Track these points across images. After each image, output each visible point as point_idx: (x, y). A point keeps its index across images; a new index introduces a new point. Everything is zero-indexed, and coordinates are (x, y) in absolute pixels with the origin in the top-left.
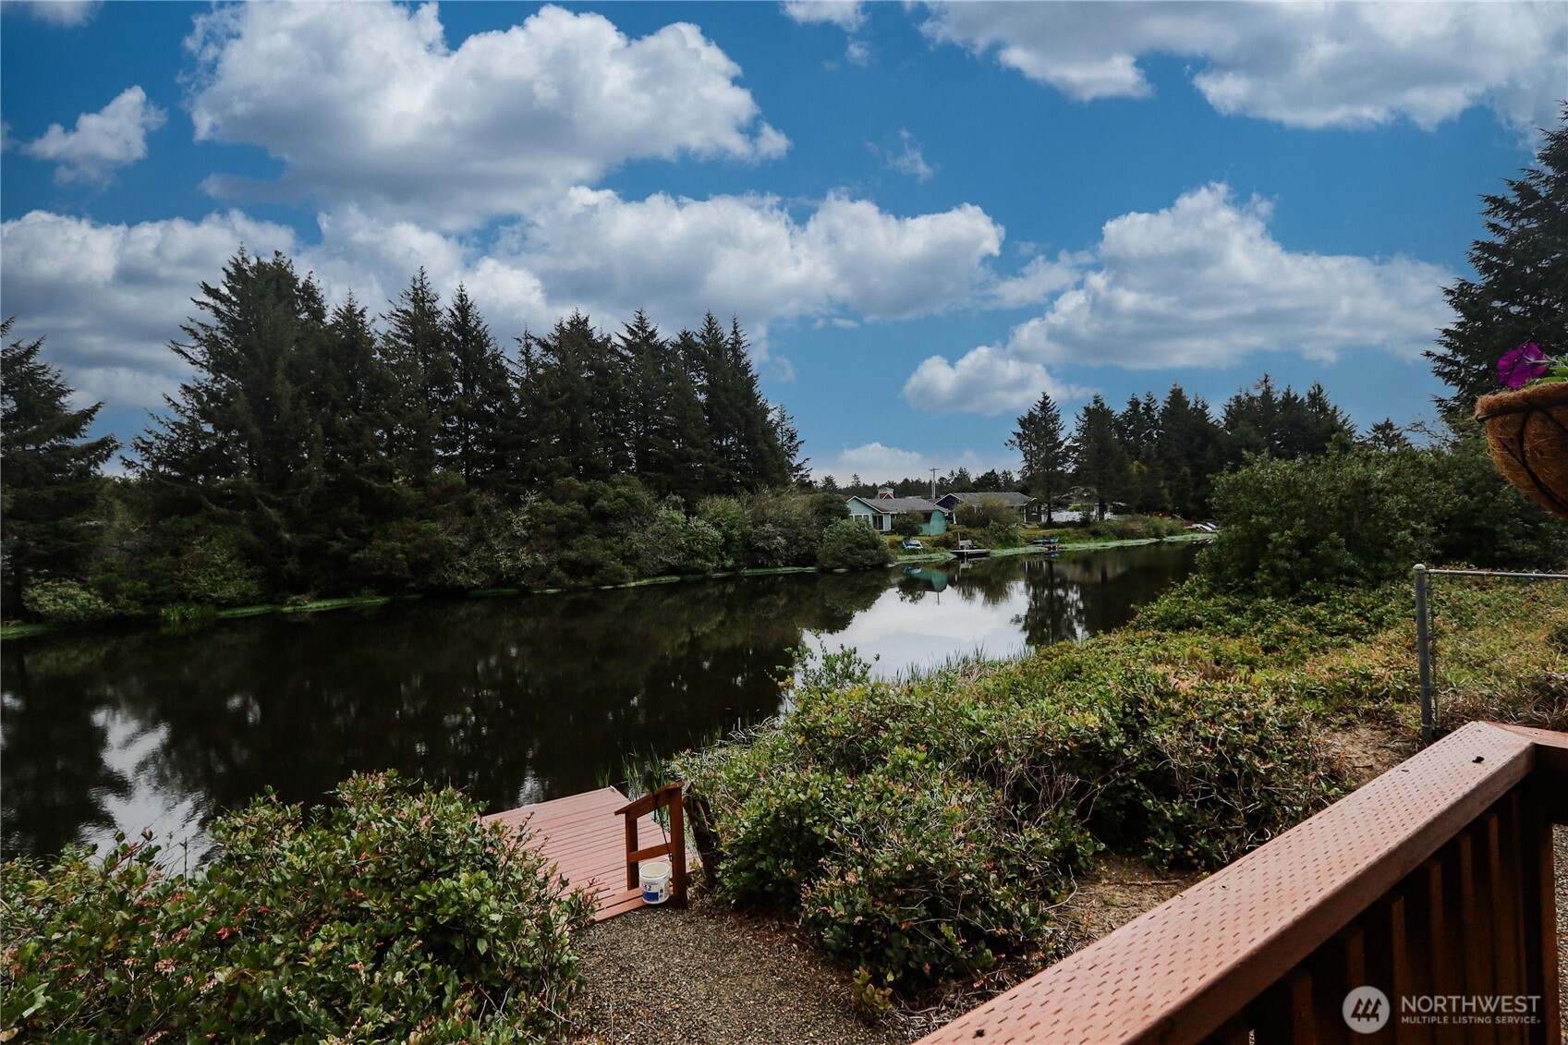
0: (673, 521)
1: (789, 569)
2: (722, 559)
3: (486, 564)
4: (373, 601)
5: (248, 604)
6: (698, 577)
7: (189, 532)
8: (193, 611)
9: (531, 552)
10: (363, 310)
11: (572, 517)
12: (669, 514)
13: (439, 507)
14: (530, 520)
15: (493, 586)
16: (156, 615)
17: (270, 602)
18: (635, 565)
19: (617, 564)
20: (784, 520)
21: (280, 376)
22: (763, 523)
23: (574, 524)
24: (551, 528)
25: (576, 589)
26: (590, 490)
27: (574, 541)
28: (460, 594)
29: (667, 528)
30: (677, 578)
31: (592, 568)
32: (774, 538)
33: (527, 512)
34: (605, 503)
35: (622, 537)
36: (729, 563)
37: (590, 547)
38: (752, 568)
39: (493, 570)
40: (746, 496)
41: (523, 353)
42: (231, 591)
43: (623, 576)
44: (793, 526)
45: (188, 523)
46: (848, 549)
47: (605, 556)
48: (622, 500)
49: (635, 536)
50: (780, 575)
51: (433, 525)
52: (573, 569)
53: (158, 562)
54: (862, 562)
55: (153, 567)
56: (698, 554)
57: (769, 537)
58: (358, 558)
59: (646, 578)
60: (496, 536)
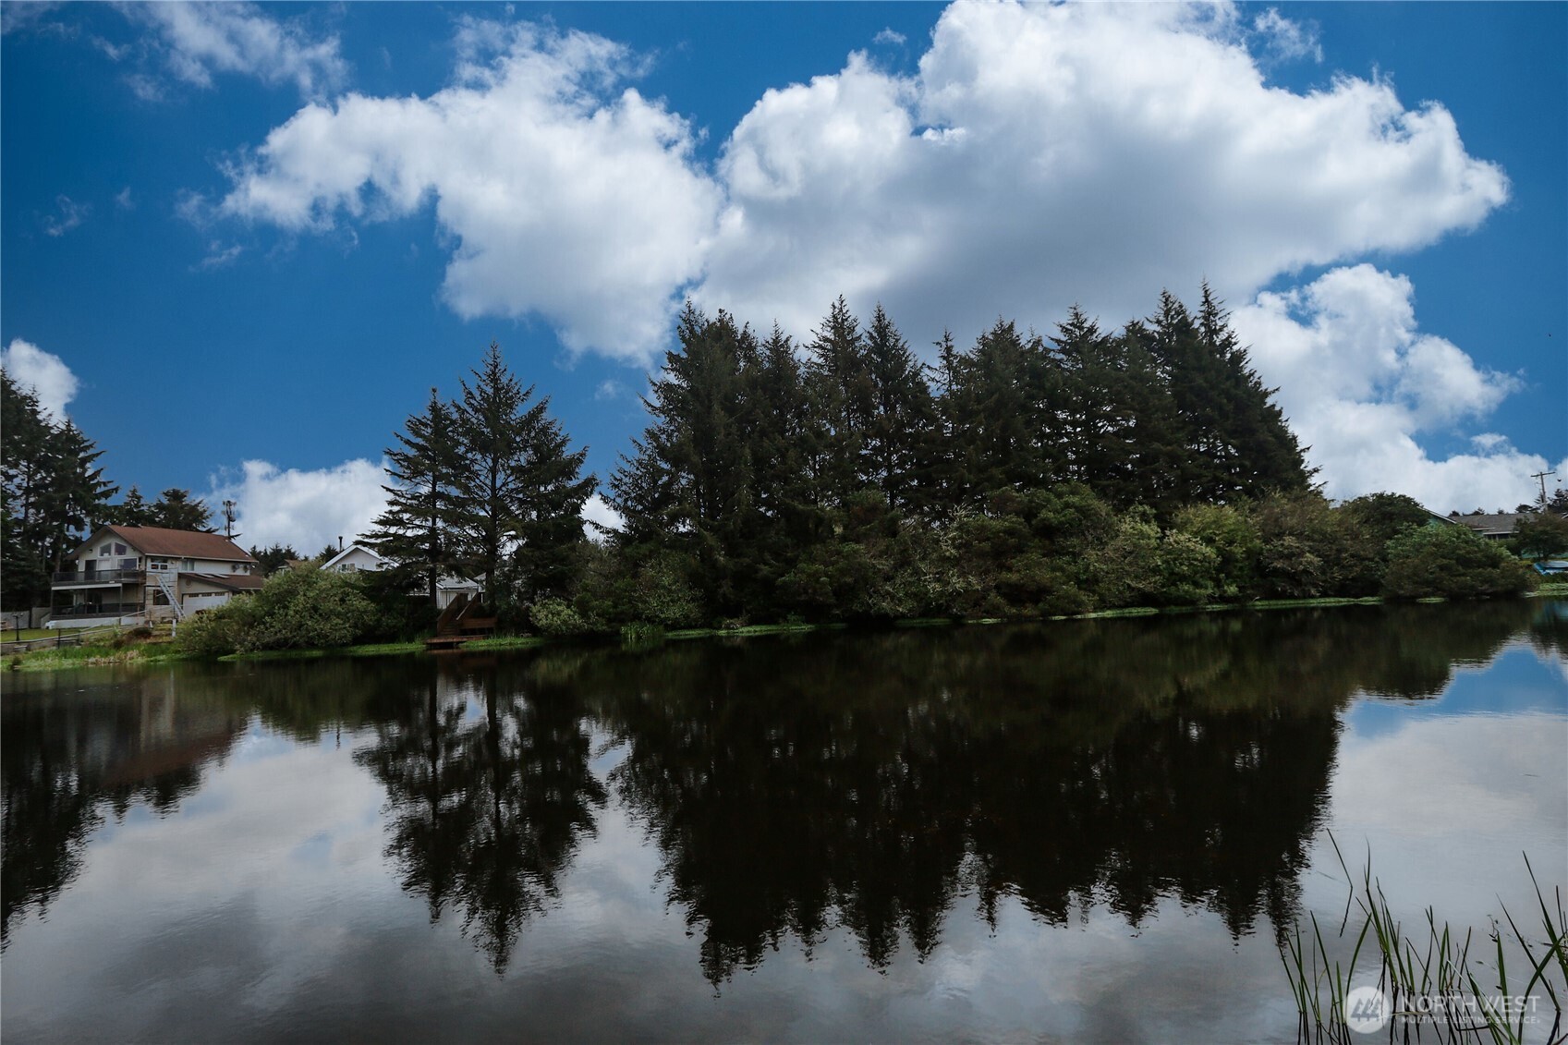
0: (1142, 535)
1: (1331, 601)
2: (1218, 584)
3: (913, 589)
4: (799, 628)
5: (690, 627)
6: (1184, 609)
7: (645, 556)
8: (647, 629)
9: (963, 574)
10: (787, 340)
11: (1010, 532)
12: (1134, 527)
13: (863, 529)
14: (961, 538)
15: (923, 615)
16: (618, 633)
17: (710, 626)
18: (1094, 592)
19: (1071, 588)
20: (1314, 531)
21: (716, 407)
22: (1280, 536)
23: (1012, 541)
24: (986, 546)
25: (1019, 619)
26: (1031, 501)
27: (1014, 561)
28: (886, 624)
29: (1135, 545)
30: (1152, 611)
31: (1037, 593)
32: (1302, 554)
33: (956, 529)
34: (1051, 515)
35: (1075, 555)
36: (1233, 589)
37: (1034, 568)
38: (1266, 599)
39: (920, 597)
40: (1248, 502)
41: (944, 358)
42: (674, 612)
43: (1080, 604)
44: (1332, 539)
45: (645, 549)
46: (1442, 568)
47: (1053, 579)
48: (1072, 510)
49: (1092, 555)
50: (1314, 609)
51: (856, 547)
52: (1016, 594)
53: (620, 584)
54: (1472, 587)
55: (617, 588)
56: (1183, 578)
57: (1293, 555)
58: (784, 582)
59: (1109, 608)
60: (923, 559)
